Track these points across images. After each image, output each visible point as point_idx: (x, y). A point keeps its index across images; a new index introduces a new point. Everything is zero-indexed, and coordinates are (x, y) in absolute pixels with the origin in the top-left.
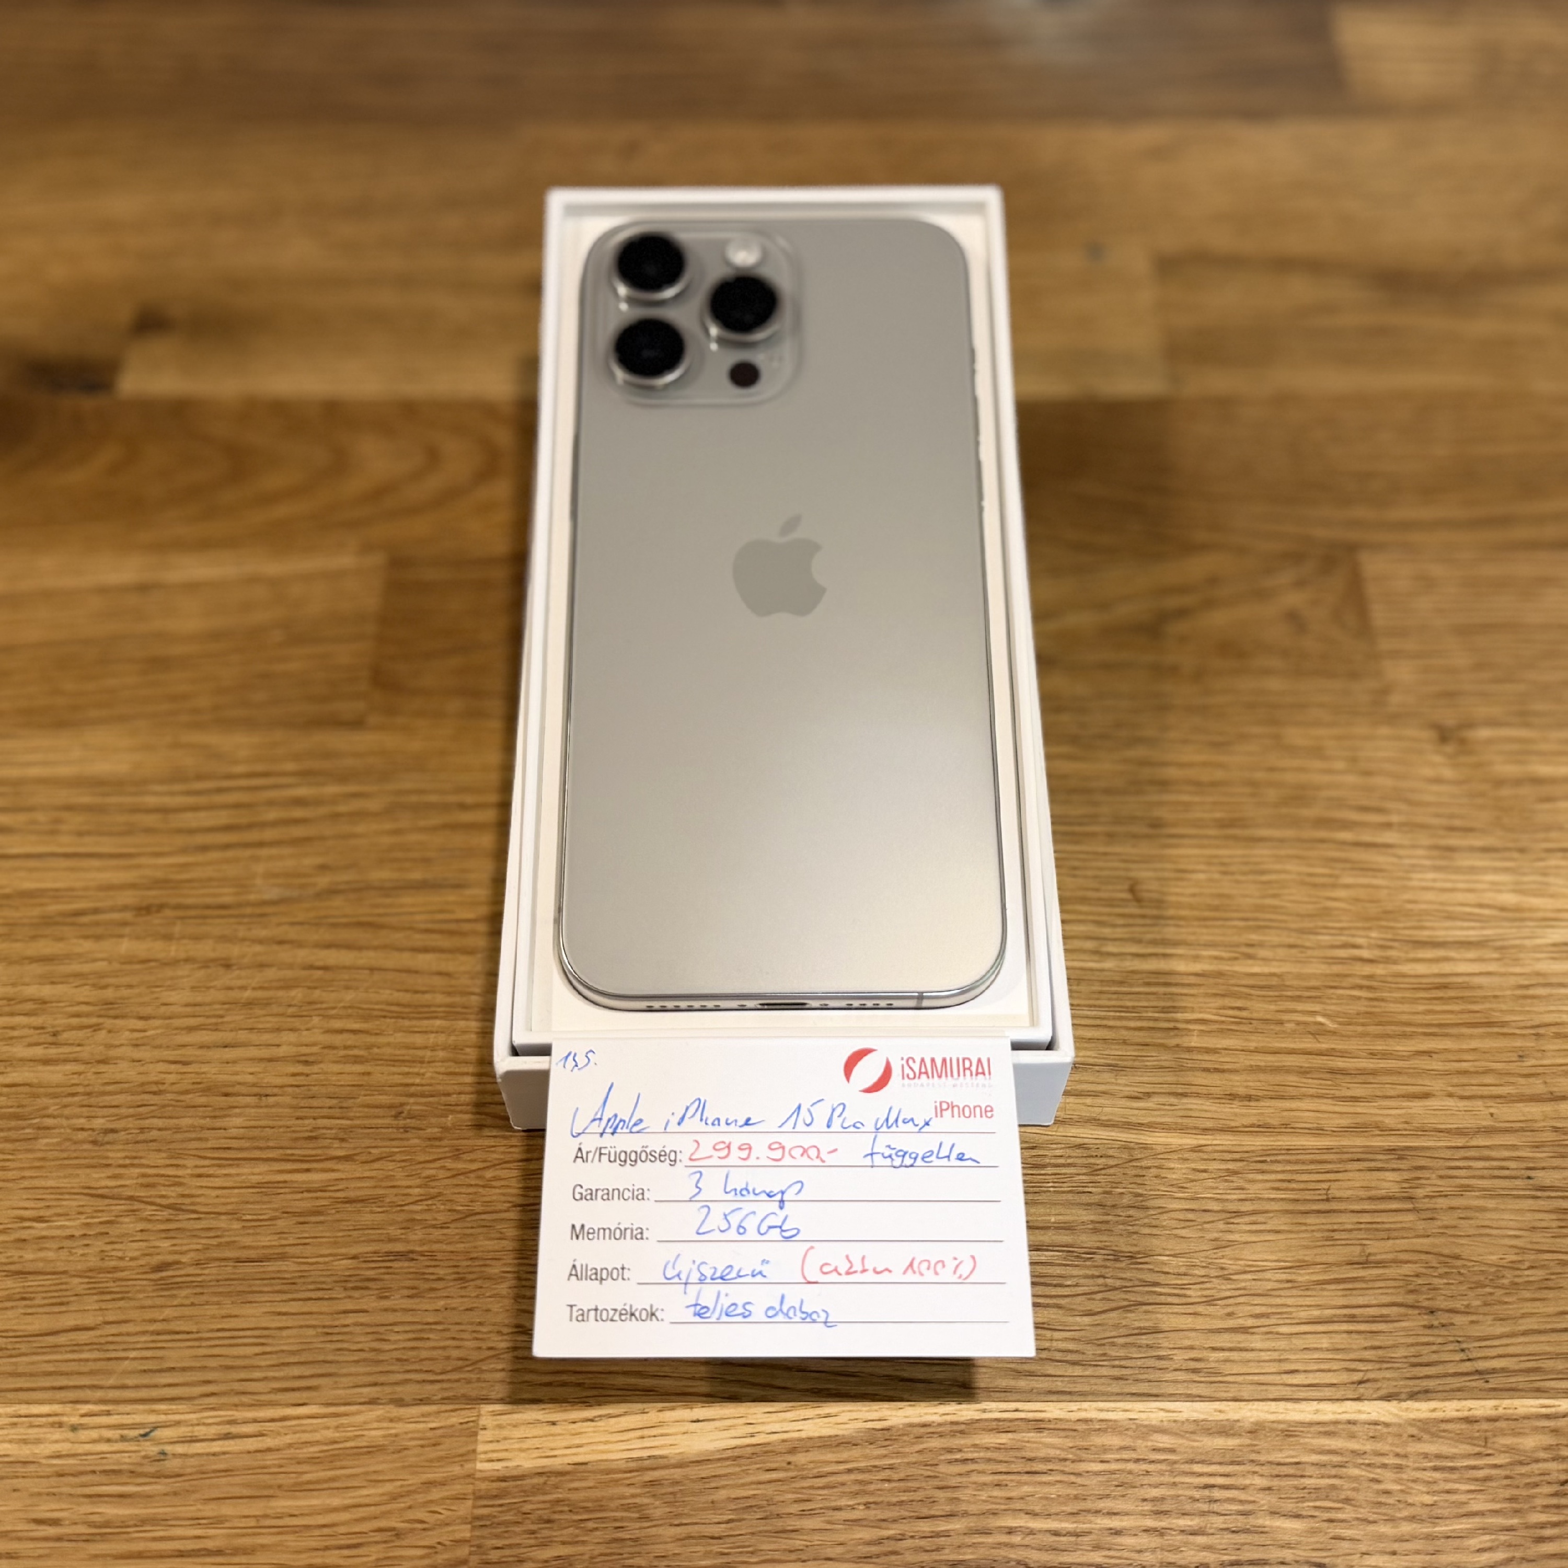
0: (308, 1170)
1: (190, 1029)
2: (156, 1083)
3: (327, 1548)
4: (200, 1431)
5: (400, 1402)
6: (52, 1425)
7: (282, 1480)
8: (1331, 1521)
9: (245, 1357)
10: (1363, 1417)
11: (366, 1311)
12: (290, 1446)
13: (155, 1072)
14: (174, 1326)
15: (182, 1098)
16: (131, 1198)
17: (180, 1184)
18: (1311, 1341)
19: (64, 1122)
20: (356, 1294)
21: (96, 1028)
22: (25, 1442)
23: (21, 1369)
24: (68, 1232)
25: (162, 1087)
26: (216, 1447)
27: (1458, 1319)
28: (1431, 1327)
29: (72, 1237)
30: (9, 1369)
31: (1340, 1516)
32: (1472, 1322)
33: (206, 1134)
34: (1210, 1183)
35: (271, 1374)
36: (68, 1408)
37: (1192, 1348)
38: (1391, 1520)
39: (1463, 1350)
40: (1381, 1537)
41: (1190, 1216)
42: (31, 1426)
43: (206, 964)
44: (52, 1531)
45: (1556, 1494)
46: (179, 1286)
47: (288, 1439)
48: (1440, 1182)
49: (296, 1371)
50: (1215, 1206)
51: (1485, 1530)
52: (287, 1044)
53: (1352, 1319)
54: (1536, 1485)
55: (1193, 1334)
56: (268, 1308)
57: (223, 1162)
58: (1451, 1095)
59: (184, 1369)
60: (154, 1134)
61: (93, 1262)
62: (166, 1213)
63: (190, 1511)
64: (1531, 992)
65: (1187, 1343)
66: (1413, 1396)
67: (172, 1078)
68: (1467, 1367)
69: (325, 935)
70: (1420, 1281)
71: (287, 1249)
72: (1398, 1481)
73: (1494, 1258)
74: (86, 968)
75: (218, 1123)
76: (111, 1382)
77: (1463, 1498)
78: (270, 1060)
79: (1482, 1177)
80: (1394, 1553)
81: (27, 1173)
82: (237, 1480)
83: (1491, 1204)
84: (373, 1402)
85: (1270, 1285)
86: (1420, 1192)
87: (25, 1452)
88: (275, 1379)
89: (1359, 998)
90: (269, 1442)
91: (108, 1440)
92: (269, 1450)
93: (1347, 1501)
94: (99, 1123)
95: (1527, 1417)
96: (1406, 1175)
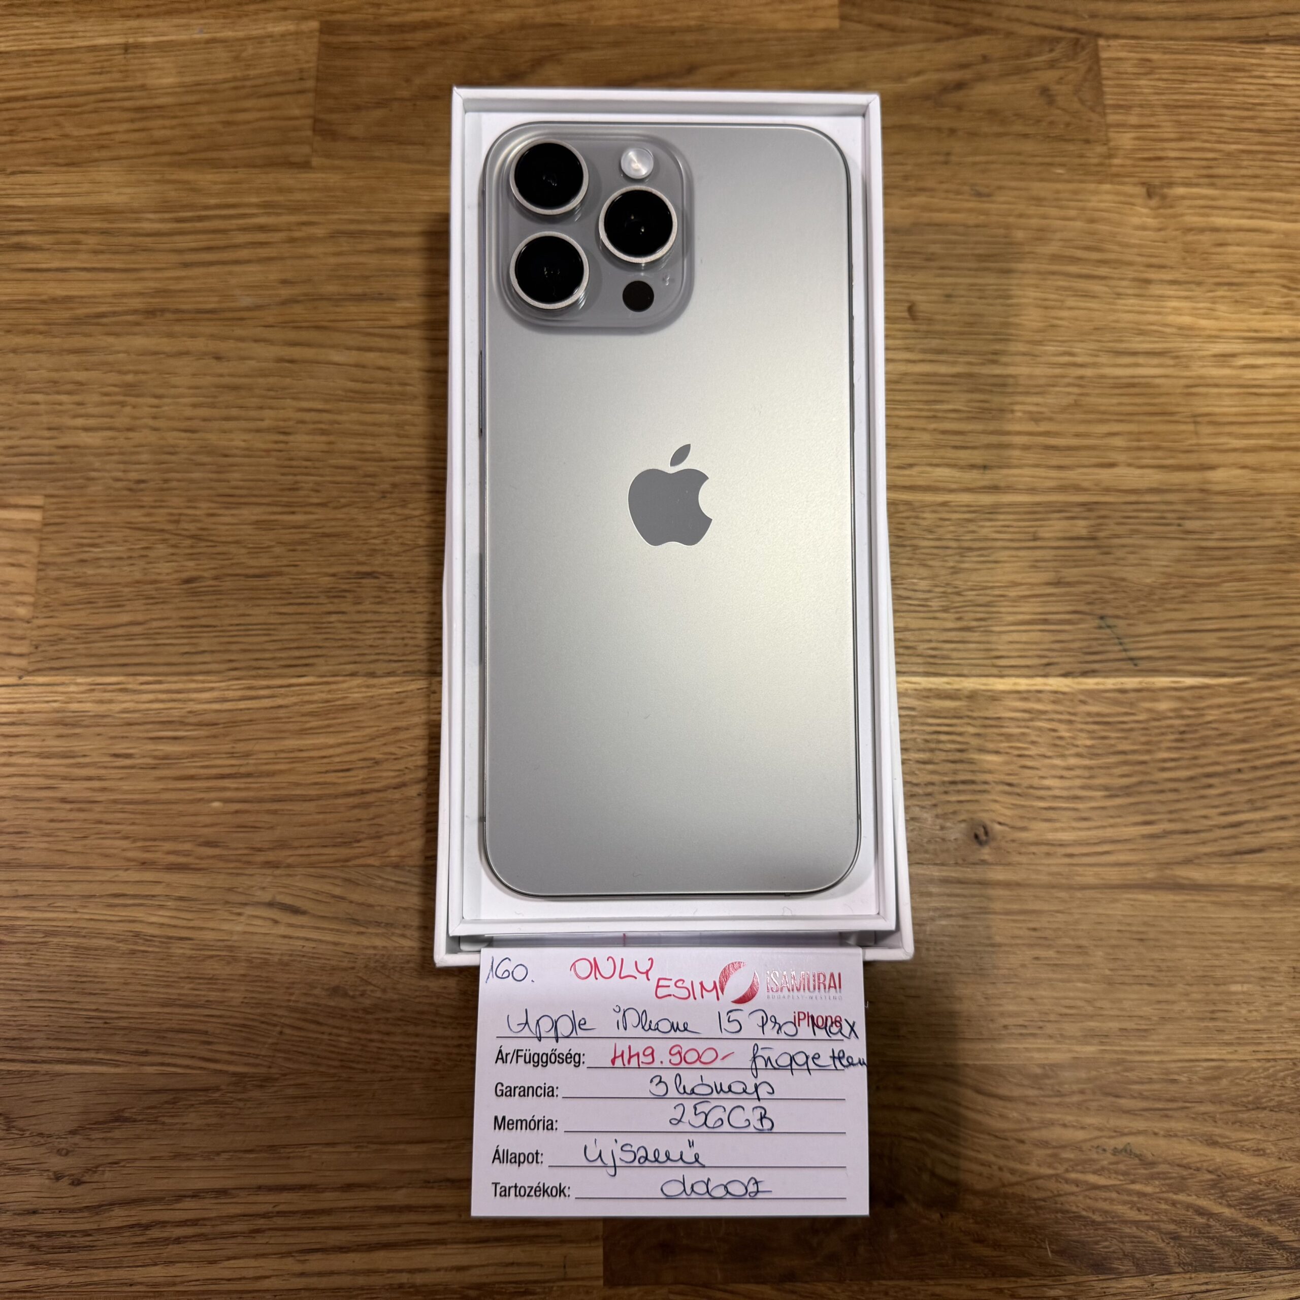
0: (293, 513)
1: (195, 406)
2: (173, 446)
3: (327, 772)
4: (230, 694)
5: (372, 675)
6: (121, 690)
7: (290, 727)
8: (1020, 756)
9: (257, 643)
10: (1048, 688)
11: (343, 613)
12: (295, 704)
13: (172, 438)
14: (204, 621)
15: (193, 457)
16: (162, 531)
17: (199, 521)
18: (1015, 637)
19: (106, 474)
20: (336, 600)
21: (123, 404)
22: (102, 702)
23: (93, 652)
24: (118, 555)
25: (178, 450)
26: (242, 705)
27: (1121, 623)
28: (1100, 627)
29: (120, 558)
30: (84, 652)
31: (1026, 753)
32: (1129, 625)
33: (214, 484)
34: (952, 528)
35: (278, 655)
36: (130, 679)
37: (930, 641)
38: (1063, 756)
39: (1121, 644)
40: (1054, 767)
41: (935, 551)
42: (105, 691)
43: (202, 355)
44: (128, 762)
45: (1177, 740)
46: (206, 593)
47: (294, 699)
48: (1116, 527)
49: (297, 653)
50: (953, 544)
51: (1125, 763)
52: (269, 418)
53: (1046, 622)
54: (1163, 734)
55: (932, 632)
56: (273, 610)
57: (228, 506)
58: (1130, 465)
59: (213, 652)
60: (174, 484)
61: (138, 576)
62: (189, 542)
63: (227, 747)
64: (1194, 390)
65: (928, 637)
66: (1085, 674)
67: (185, 442)
68: (1123, 655)
69: (292, 335)
70: (1094, 596)
71: (283, 569)
72: (1069, 730)
73: (1148, 581)
74: (110, 358)
75: (222, 476)
76: (162, 660)
77: (1112, 742)
78: (258, 431)
79: (1146, 524)
80: (1062, 777)
81: (83, 512)
82: (259, 727)
83: (1151, 542)
84: (353, 674)
85: (989, 599)
86: (1102, 534)
87: (102, 709)
88: (281, 658)
89: (1069, 393)
90: (279, 701)
91: (162, 701)
92: (280, 707)
93: (1033, 743)
94: (134, 476)
95: (1163, 690)
96: (1092, 522)
